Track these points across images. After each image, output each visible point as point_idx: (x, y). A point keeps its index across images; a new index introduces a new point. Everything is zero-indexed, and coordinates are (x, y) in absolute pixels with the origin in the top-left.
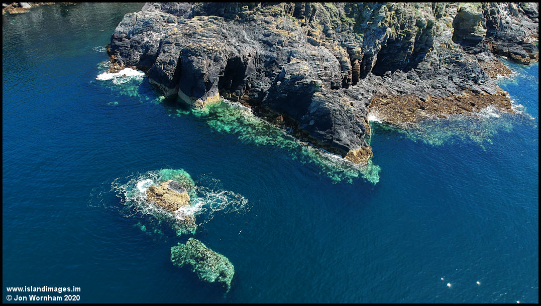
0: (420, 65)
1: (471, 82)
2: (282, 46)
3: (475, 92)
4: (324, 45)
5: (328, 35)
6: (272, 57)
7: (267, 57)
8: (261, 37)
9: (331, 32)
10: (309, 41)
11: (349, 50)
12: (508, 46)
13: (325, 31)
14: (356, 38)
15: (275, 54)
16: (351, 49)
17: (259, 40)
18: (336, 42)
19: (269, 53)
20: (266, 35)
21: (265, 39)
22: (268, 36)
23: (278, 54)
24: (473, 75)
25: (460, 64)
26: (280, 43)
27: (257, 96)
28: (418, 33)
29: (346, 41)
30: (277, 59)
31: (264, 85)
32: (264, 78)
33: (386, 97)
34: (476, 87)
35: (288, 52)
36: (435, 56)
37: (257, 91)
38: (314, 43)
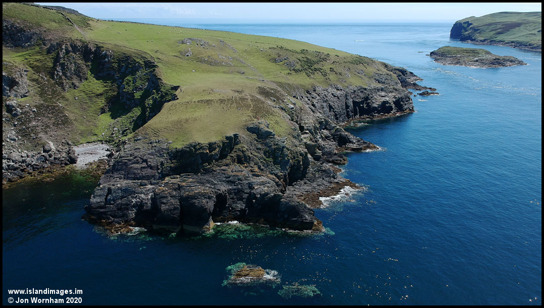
0: (307, 176)
1: (332, 179)
2: (241, 181)
3: (337, 183)
4: (262, 176)
5: (262, 170)
6: (238, 189)
7: (235, 189)
8: (224, 179)
9: (262, 167)
10: (253, 175)
11: (276, 175)
12: (330, 157)
13: (259, 168)
14: (277, 168)
15: (239, 187)
16: (276, 174)
17: (224, 181)
18: (268, 173)
19: (235, 187)
20: (227, 178)
21: (227, 180)
22: (230, 177)
23: (241, 186)
24: (332, 175)
25: (324, 171)
26: (239, 180)
27: (239, 214)
28: (303, 159)
29: (272, 171)
30: (242, 189)
31: (240, 205)
32: (238, 202)
33: (302, 196)
34: (336, 181)
35: (247, 184)
36: (311, 169)
37: (238, 211)
38: (258, 176)
